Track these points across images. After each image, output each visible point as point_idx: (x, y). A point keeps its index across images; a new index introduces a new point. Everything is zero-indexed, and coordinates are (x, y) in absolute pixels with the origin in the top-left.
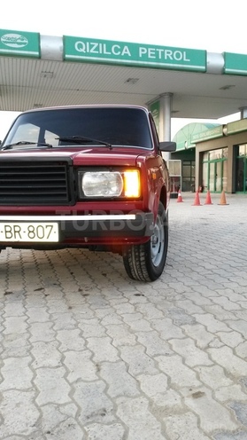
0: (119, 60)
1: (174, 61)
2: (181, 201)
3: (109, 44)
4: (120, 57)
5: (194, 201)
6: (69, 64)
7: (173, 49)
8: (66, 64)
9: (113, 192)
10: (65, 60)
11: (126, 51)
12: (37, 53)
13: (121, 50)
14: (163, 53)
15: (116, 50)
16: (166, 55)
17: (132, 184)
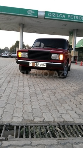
0: (61, 19)
1: (79, 20)
2: (77, 64)
3: (59, 14)
4: (62, 18)
5: (81, 64)
6: (46, 20)
7: (79, 16)
8: (45, 20)
9: (57, 58)
10: (45, 19)
11: (64, 16)
12: (37, 16)
13: (62, 16)
14: (75, 17)
15: (61, 16)
16: (76, 18)
17: (61, 57)
